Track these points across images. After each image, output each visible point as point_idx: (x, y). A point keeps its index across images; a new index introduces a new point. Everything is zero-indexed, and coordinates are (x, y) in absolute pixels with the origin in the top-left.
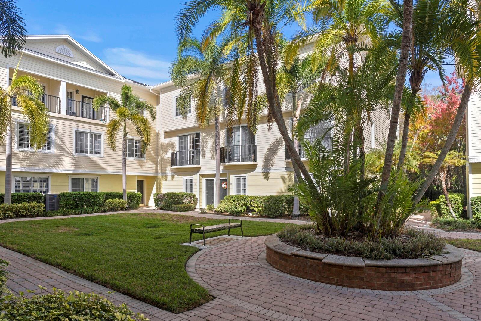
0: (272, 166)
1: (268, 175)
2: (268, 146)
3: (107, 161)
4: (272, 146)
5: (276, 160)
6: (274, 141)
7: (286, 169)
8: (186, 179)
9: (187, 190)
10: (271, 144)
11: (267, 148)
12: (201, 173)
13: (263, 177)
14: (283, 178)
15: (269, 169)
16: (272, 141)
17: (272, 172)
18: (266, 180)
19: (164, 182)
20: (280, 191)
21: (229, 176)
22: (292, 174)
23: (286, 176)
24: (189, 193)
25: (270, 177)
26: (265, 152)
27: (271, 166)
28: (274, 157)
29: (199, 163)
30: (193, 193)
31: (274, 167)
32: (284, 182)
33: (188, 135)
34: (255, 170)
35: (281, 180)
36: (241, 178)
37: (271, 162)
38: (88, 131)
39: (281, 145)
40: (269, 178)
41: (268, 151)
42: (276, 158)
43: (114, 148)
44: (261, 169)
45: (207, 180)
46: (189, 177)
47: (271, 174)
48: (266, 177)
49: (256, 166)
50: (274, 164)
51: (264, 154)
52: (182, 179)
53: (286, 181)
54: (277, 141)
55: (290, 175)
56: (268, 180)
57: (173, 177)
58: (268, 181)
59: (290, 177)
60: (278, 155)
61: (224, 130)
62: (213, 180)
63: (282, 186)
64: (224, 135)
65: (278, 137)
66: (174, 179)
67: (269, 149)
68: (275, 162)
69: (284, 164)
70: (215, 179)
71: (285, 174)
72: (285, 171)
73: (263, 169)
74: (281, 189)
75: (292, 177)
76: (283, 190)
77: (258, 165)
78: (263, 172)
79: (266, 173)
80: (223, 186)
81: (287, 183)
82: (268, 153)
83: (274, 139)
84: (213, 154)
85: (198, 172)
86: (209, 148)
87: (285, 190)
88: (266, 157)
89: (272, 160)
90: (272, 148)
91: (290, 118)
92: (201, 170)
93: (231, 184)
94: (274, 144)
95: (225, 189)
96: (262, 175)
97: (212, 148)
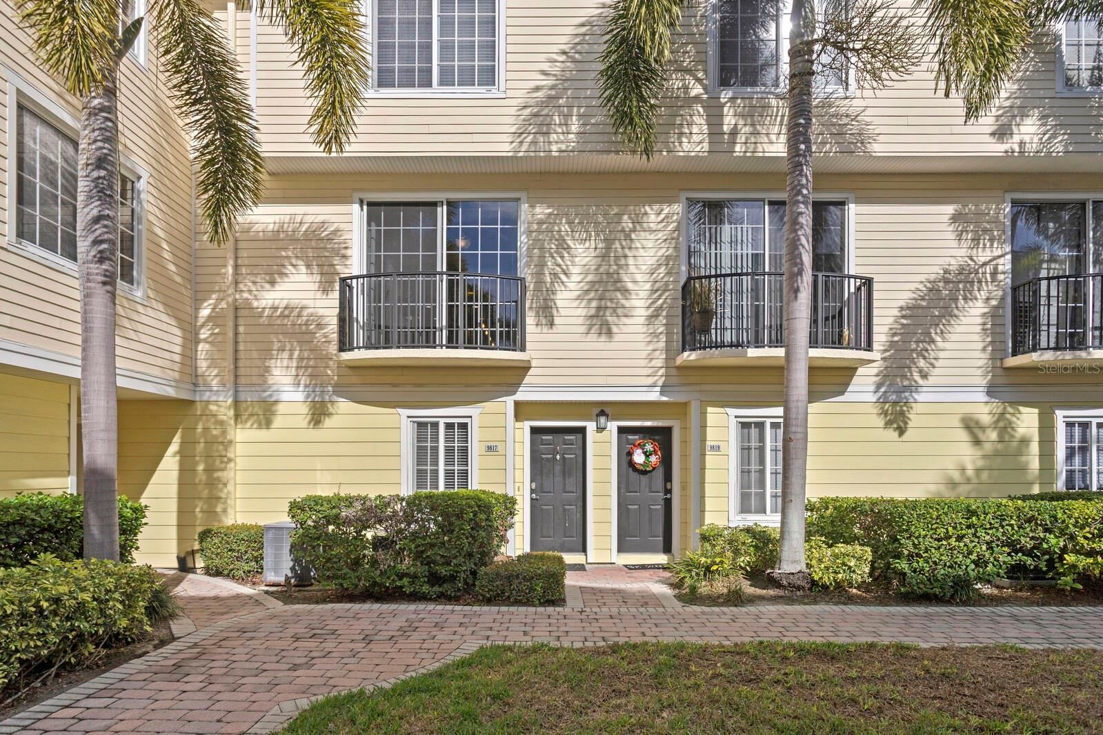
0: (925, 376)
1: (902, 414)
2: (905, 297)
5: (941, 354)
6: (932, 277)
7: (990, 393)
10: (921, 287)
11: (902, 303)
12: (523, 394)
13: (880, 422)
14: (971, 426)
15: (914, 388)
16: (922, 278)
17: (922, 402)
18: (892, 434)
19: (243, 437)
20: (956, 476)
21: (704, 414)
22: (1010, 410)
23: (986, 419)
25: (914, 420)
26: (891, 320)
27: (917, 377)
28: (933, 341)
31: (932, 380)
32: (977, 442)
33: (434, 203)
34: (842, 393)
35: (963, 435)
36: (768, 421)
37: (922, 363)
39: (965, 299)
40: (911, 424)
41: (903, 317)
42: (941, 345)
44: (872, 388)
45: (534, 431)
46: (444, 414)
47: (917, 408)
48: (897, 419)
49: (846, 373)
50: (936, 371)
52: (402, 421)
53: (982, 437)
55: (1004, 412)
56: (901, 431)
57: (318, 414)
58: (904, 437)
59: (1001, 424)
60: (953, 337)
61: (670, 203)
62: (582, 431)
63: (965, 455)
64: (671, 227)
65: (954, 264)
66: (328, 422)
67: (908, 308)
68: (937, 364)
69: (979, 372)
70: (591, 426)
71: (984, 411)
72: (983, 397)
73: (879, 386)
74: (963, 470)
75: (1010, 423)
76: (970, 473)
77: (860, 371)
78: (882, 401)
79: (895, 403)
80: (639, 458)
81: (988, 447)
82: (903, 325)
83: (935, 271)
84: (599, 308)
85: (513, 387)
86: (575, 278)
87: (978, 471)
88: (896, 339)
89: (922, 354)
90: (924, 304)
91: (1009, 197)
92: (527, 380)
93: (712, 447)
94: (931, 290)
95: (644, 472)
96: (875, 411)
97: (590, 278)
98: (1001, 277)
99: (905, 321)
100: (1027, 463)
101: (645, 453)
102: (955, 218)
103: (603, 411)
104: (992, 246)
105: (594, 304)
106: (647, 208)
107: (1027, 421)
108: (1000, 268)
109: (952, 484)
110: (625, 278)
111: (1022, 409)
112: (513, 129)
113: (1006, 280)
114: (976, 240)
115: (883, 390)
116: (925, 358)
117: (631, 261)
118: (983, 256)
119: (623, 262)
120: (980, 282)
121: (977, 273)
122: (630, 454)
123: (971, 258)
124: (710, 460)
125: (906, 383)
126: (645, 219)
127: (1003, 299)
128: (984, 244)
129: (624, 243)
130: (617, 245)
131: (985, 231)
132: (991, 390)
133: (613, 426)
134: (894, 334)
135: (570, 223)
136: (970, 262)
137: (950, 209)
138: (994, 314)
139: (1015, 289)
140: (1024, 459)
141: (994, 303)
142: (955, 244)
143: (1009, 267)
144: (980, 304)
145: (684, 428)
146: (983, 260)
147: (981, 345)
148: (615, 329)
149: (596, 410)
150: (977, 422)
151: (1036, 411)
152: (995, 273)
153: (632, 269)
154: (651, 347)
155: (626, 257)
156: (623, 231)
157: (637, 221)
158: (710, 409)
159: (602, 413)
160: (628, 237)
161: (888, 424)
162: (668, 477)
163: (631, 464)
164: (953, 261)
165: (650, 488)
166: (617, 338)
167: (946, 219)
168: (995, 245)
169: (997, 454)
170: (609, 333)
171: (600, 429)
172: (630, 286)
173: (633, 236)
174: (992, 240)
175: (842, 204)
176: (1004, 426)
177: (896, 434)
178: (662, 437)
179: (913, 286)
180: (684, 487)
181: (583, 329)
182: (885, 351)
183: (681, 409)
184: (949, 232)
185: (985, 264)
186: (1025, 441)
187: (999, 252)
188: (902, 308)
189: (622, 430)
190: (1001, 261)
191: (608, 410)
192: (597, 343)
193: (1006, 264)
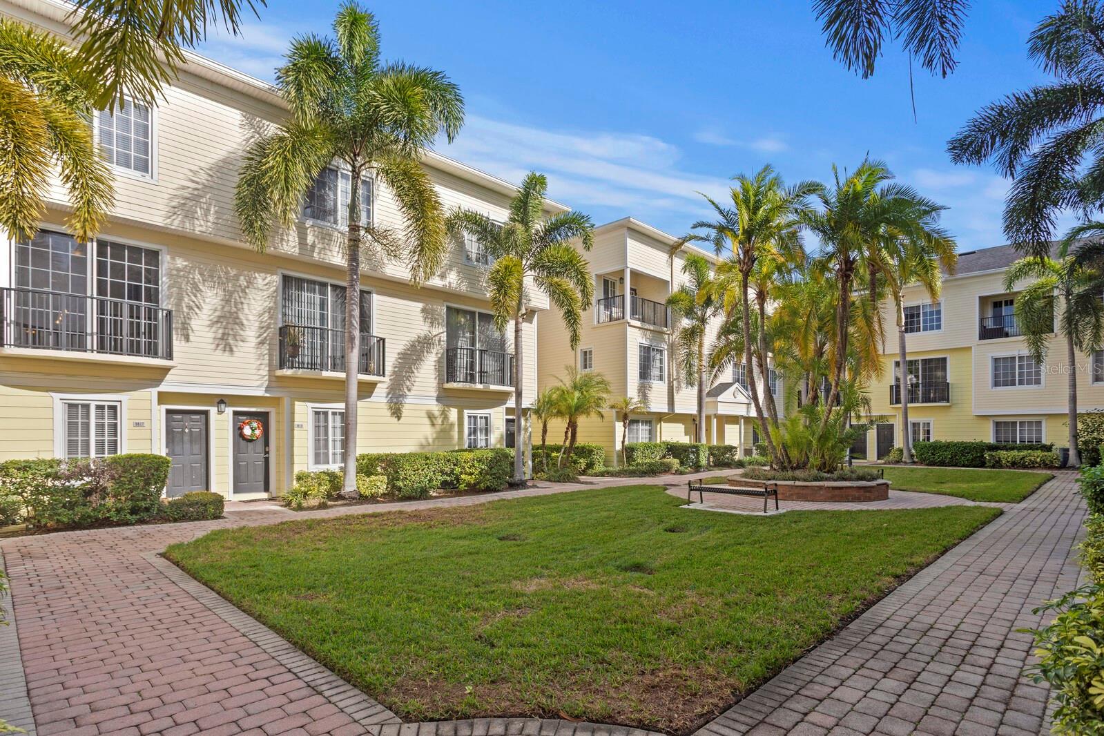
0: (409, 390)
1: (399, 409)
2: (400, 348)
5: (417, 379)
6: (413, 339)
7: (437, 400)
10: (407, 344)
11: (399, 351)
12: (164, 387)
13: (389, 413)
14: (431, 416)
15: (404, 396)
16: (408, 339)
17: (409, 404)
18: (394, 420)
20: (424, 442)
21: (293, 405)
22: (446, 409)
23: (437, 413)
25: (405, 413)
26: (394, 359)
27: (406, 390)
28: (413, 372)
31: (413, 392)
32: (433, 425)
34: (370, 397)
35: (427, 421)
36: (330, 411)
37: (408, 383)
39: (427, 352)
40: (403, 415)
41: (399, 358)
42: (416, 374)
44: (385, 395)
45: (169, 412)
47: (406, 406)
48: (397, 412)
49: (373, 385)
50: (415, 388)
51: (391, 364)
52: (55, 403)
53: (435, 422)
54: (420, 342)
56: (399, 418)
58: (400, 422)
59: (443, 416)
60: (422, 371)
61: (272, 274)
62: (206, 413)
63: (428, 432)
64: (272, 289)
65: (423, 334)
67: (402, 354)
68: (415, 384)
69: (433, 390)
70: (213, 411)
71: (436, 408)
72: (435, 402)
73: (388, 394)
74: (427, 439)
75: (447, 415)
76: (430, 441)
77: (379, 385)
78: (390, 402)
79: (396, 403)
80: (247, 431)
81: (438, 428)
83: (413, 337)
84: (223, 334)
85: (158, 381)
86: (205, 311)
87: (434, 440)
88: (396, 369)
89: (408, 378)
90: (409, 352)
91: (446, 304)
92: (168, 377)
93: (298, 426)
94: (412, 346)
95: (251, 441)
96: (386, 407)
97: (217, 314)
98: (442, 343)
99: (400, 361)
100: (453, 435)
101: (251, 428)
102: (423, 310)
103: (222, 400)
104: (438, 327)
105: (221, 331)
106: (257, 275)
107: (453, 414)
108: (442, 339)
109: (422, 446)
110: (241, 316)
111: (451, 409)
113: (444, 344)
114: (432, 323)
115: (390, 396)
116: (409, 381)
117: (245, 306)
118: (435, 332)
119: (240, 306)
120: (434, 344)
121: (432, 340)
122: (241, 429)
123: (430, 332)
124: (297, 432)
125: (401, 393)
126: (255, 281)
127: (443, 354)
128: (435, 326)
129: (241, 294)
130: (236, 295)
131: (436, 319)
132: (439, 399)
133: (229, 411)
134: (395, 367)
135: (201, 274)
136: (429, 334)
137: (420, 305)
138: (439, 361)
139: (448, 351)
140: (451, 433)
141: (440, 355)
142: (422, 323)
143: (445, 338)
144: (433, 355)
145: (278, 413)
146: (434, 333)
147: (434, 376)
148: (235, 349)
149: (218, 400)
150: (433, 415)
151: (457, 410)
152: (440, 341)
153: (246, 311)
154: (259, 362)
155: (242, 303)
156: (240, 286)
157: (250, 283)
158: (296, 403)
159: (222, 402)
160: (243, 291)
161: (393, 414)
162: (267, 444)
163: (242, 436)
164: (422, 332)
165: (255, 450)
166: (236, 354)
167: (419, 310)
168: (440, 327)
169: (441, 431)
170: (231, 350)
171: (220, 412)
172: (245, 322)
173: (247, 291)
174: (438, 324)
175: (369, 293)
176: (445, 416)
177: (396, 419)
178: (263, 418)
179: (404, 343)
180: (278, 450)
181: (213, 346)
182: (392, 375)
183: (276, 401)
184: (420, 317)
185: (435, 336)
186: (452, 425)
187: (441, 331)
188: (399, 354)
189: (235, 413)
190: (442, 335)
191: (226, 400)
192: (222, 357)
193: (444, 337)
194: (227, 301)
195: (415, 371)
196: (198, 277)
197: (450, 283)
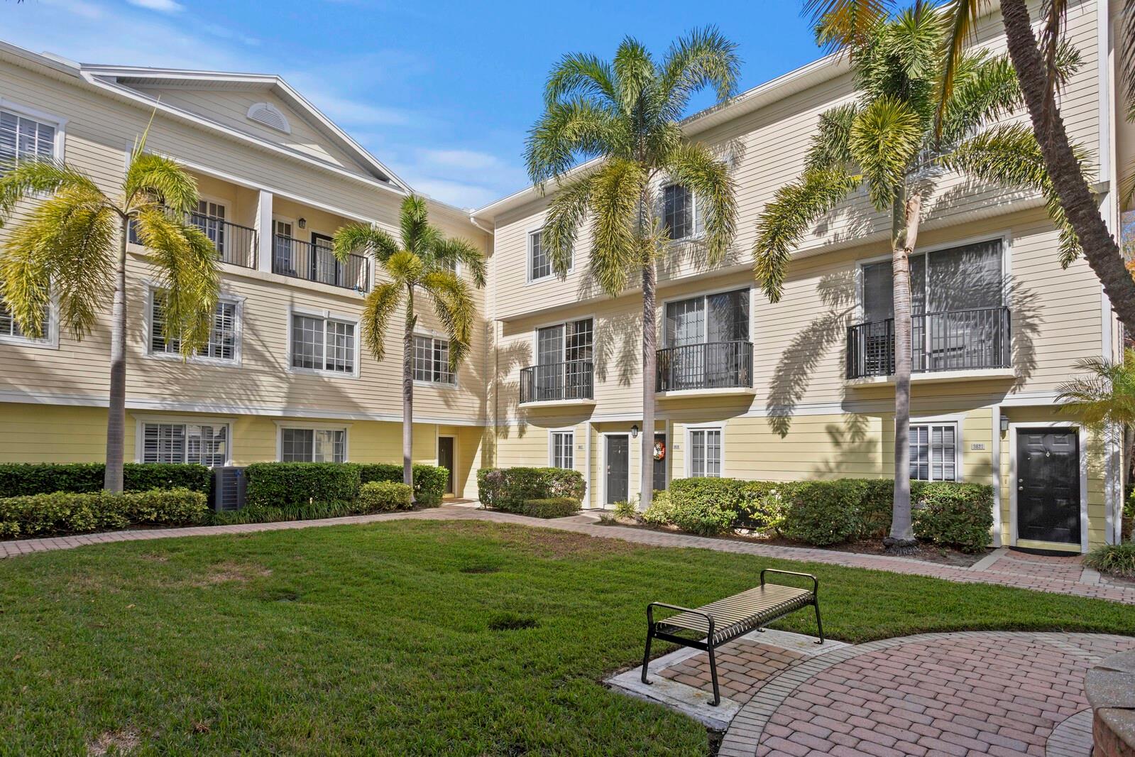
0: (799, 398)
1: (784, 423)
2: (787, 344)
3: (367, 388)
4: (799, 345)
5: (810, 382)
6: (805, 329)
7: (843, 407)
8: (557, 436)
9: (557, 461)
10: (797, 337)
11: (785, 349)
12: (594, 419)
13: (770, 429)
14: (833, 432)
15: (791, 406)
16: (798, 331)
17: (798, 414)
18: (778, 437)
19: (500, 442)
20: (822, 467)
21: (672, 427)
22: (861, 420)
23: (843, 426)
24: (563, 468)
25: (792, 428)
26: (778, 361)
27: (794, 399)
28: (805, 374)
29: (589, 394)
30: (574, 469)
31: (804, 400)
32: (837, 443)
33: (562, 325)
34: (746, 412)
35: (827, 438)
36: (706, 431)
37: (797, 389)
38: (324, 314)
39: (827, 341)
40: (790, 430)
41: (786, 358)
42: (810, 375)
43: (379, 353)
44: (765, 407)
45: (609, 437)
46: (564, 430)
47: (794, 420)
48: (781, 427)
49: (749, 399)
50: (806, 394)
51: (774, 368)
52: (547, 434)
53: (841, 439)
54: (814, 330)
55: (856, 421)
56: (784, 435)
57: (522, 431)
58: (786, 439)
59: (855, 430)
60: (818, 369)
62: (626, 437)
63: (829, 453)
65: (820, 318)
66: (524, 436)
67: (789, 352)
68: (807, 389)
69: (838, 393)
70: (630, 434)
71: (841, 420)
72: (840, 411)
73: (769, 406)
74: (827, 463)
75: (860, 428)
76: (832, 465)
77: (756, 396)
78: (772, 415)
79: (780, 417)
81: (845, 447)
82: (785, 364)
83: (806, 324)
84: (625, 370)
85: (588, 416)
86: (615, 355)
87: (840, 464)
88: (781, 374)
89: (798, 382)
90: (800, 348)
91: (858, 264)
92: (595, 411)
93: (676, 447)
94: (804, 338)
96: (767, 422)
97: (621, 355)
99: (786, 361)
100: (875, 458)
101: (657, 449)
102: (821, 286)
103: (635, 425)
104: (847, 301)
105: (622, 369)
107: (873, 426)
108: (853, 316)
109: (818, 472)
111: (869, 418)
112: (577, 288)
114: (837, 298)
115: (771, 408)
116: (799, 385)
117: (639, 343)
118: (840, 309)
120: (838, 328)
121: (836, 322)
123: (832, 312)
124: (674, 454)
125: (786, 403)
128: (842, 301)
131: (842, 291)
132: (845, 405)
133: (641, 434)
134: (780, 371)
136: (831, 315)
137: (817, 280)
140: (871, 455)
142: (821, 304)
143: (862, 314)
144: (838, 343)
146: (841, 312)
147: (839, 373)
148: (631, 382)
149: (631, 426)
150: (837, 429)
151: (880, 419)
152: (849, 320)
158: (675, 424)
159: (634, 427)
160: (638, 330)
161: (775, 431)
164: (819, 316)
166: (632, 386)
167: (812, 287)
168: (850, 300)
169: (852, 452)
170: (629, 384)
171: (635, 436)
172: (638, 356)
174: (847, 297)
175: (747, 290)
176: (857, 431)
177: (780, 436)
179: (791, 337)
181: (618, 383)
182: (774, 382)
184: (814, 296)
185: (842, 315)
186: (871, 443)
187: (853, 305)
188: (785, 353)
190: (853, 311)
191: (638, 426)
193: (859, 312)
194: (627, 343)
195: (808, 371)
196: (612, 329)
197: (836, 236)
